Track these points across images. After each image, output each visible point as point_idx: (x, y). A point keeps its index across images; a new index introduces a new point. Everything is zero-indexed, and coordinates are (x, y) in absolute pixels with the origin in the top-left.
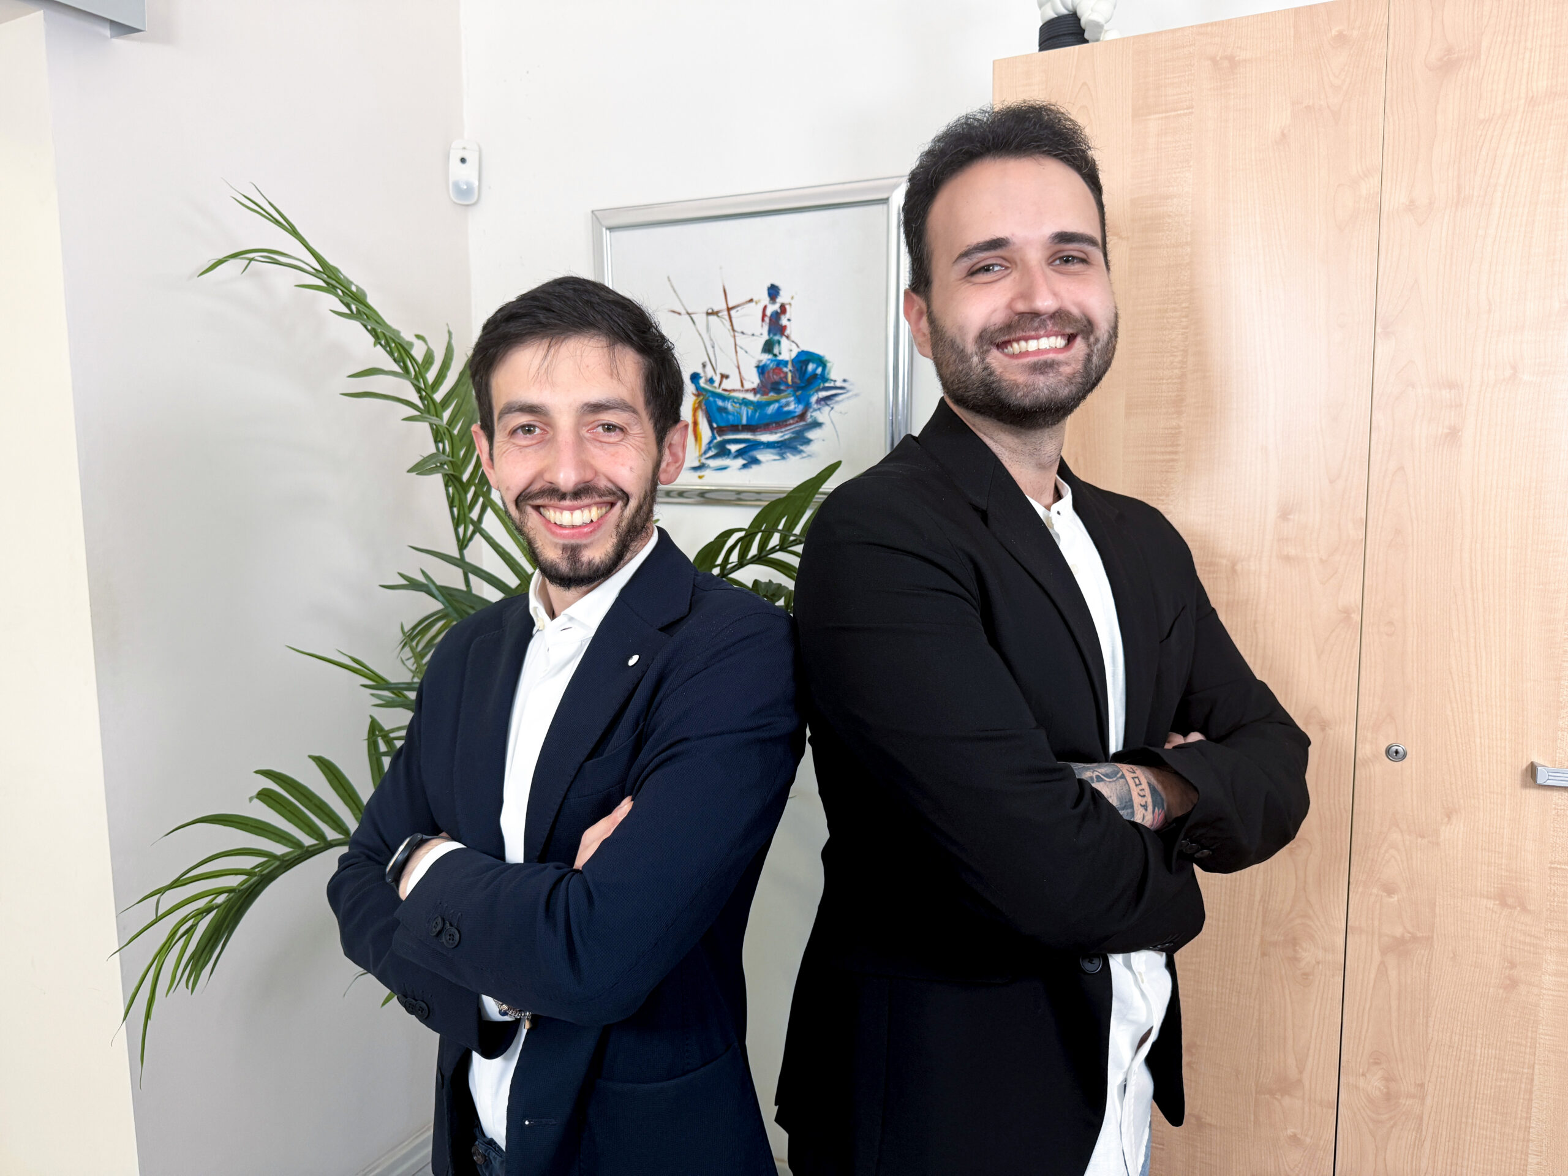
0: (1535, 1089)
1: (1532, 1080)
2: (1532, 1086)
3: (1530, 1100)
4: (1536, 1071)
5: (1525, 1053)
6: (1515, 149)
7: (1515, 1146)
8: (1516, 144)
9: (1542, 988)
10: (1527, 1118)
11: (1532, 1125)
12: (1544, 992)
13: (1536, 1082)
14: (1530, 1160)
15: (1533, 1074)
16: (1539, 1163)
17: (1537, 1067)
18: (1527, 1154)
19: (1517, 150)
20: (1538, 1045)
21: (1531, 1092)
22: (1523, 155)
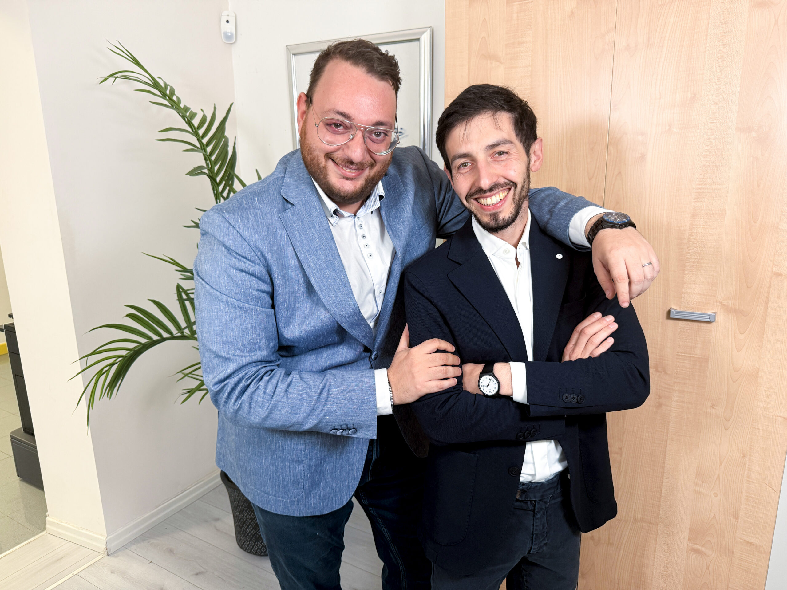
0: (667, 450)
1: (666, 447)
2: (666, 449)
3: (665, 455)
4: (668, 443)
5: (664, 435)
6: (674, 19)
7: (658, 475)
8: (674, 17)
9: (671, 407)
10: (663, 463)
11: (666, 466)
12: (672, 409)
13: (668, 448)
14: (664, 481)
15: (666, 444)
16: (668, 482)
17: (668, 441)
18: (663, 478)
19: (675, 20)
20: (669, 432)
21: (665, 452)
22: (678, 22)
